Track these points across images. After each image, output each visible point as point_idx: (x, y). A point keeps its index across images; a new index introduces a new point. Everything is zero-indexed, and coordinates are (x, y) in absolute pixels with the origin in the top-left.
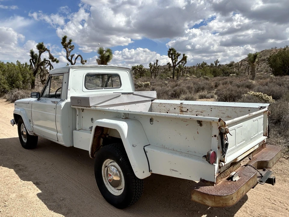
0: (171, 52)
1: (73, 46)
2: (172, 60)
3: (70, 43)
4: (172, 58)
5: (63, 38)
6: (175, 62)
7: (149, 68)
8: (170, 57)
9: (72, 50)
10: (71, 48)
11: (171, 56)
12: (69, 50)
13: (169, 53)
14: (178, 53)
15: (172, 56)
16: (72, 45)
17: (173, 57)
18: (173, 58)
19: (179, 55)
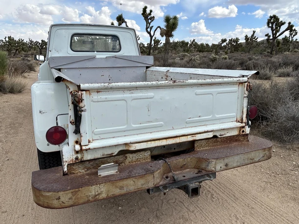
0: (272, 21)
1: (154, 17)
2: (273, 30)
3: (150, 14)
4: (272, 28)
5: (143, 9)
6: (276, 34)
7: (245, 41)
8: (269, 27)
9: (152, 21)
10: (151, 19)
11: (270, 25)
12: (150, 21)
13: (268, 21)
14: (281, 21)
15: (272, 25)
16: (152, 16)
17: (274, 26)
18: (274, 28)
19: (283, 24)
